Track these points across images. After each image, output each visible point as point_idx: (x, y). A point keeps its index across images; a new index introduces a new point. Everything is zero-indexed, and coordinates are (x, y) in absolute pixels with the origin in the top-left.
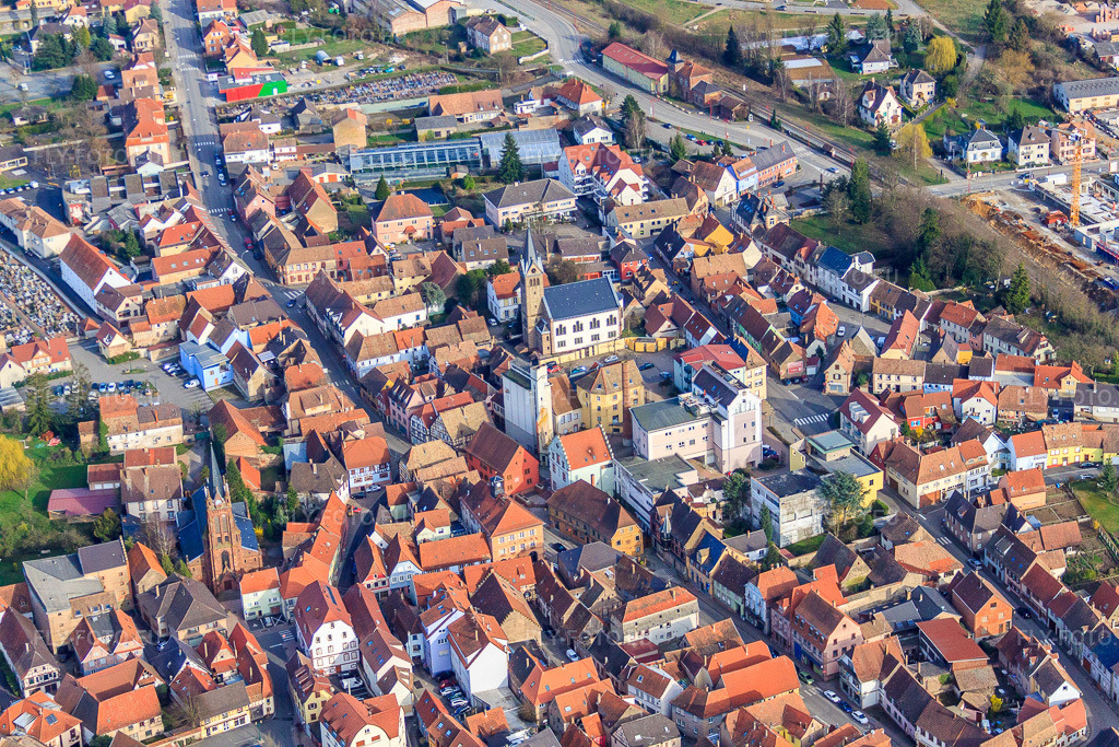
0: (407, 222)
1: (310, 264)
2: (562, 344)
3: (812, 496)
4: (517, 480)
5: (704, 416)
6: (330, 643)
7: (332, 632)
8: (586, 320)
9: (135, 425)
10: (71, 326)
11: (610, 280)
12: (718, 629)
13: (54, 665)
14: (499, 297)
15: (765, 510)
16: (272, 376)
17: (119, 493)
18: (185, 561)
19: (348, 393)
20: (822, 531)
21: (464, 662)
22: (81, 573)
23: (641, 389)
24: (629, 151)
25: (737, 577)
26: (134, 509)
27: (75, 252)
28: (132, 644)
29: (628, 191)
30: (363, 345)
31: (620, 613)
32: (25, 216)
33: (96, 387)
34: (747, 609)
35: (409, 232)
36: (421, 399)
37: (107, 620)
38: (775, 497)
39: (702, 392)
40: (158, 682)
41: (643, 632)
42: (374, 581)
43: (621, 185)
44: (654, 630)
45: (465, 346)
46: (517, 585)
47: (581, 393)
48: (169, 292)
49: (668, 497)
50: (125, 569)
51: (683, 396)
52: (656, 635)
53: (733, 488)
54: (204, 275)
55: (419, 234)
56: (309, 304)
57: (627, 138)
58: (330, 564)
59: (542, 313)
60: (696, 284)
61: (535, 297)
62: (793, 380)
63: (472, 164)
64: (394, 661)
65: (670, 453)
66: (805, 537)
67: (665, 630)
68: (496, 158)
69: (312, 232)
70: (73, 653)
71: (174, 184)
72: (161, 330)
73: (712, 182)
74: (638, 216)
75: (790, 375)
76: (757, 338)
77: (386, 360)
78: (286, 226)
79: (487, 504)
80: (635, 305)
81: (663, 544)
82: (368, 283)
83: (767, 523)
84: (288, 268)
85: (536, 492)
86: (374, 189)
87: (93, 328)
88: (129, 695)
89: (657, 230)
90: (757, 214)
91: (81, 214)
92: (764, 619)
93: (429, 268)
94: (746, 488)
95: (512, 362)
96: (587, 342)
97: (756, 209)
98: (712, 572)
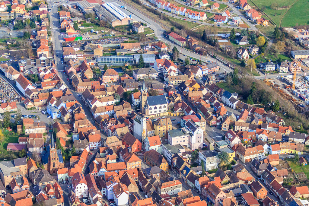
0: (112, 77)
1: (84, 87)
2: (151, 112)
3: (215, 158)
4: (135, 148)
5: (188, 134)
6: (81, 189)
7: (81, 186)
8: (158, 106)
9: (33, 127)
10: (18, 99)
11: (165, 96)
12: (187, 192)
13: (5, 190)
14: (135, 99)
15: (202, 161)
16: (71, 116)
17: (26, 145)
18: (43, 165)
19: (91, 122)
20: (217, 167)
21: (116, 196)
22: (14, 166)
23: (171, 126)
24: (174, 62)
25: (193, 178)
26: (30, 149)
27: (20, 79)
28: (27, 186)
29: (172, 72)
30: (97, 109)
31: (160, 186)
32: (8, 68)
33: (23, 116)
34: (195, 187)
35: (112, 79)
36: (111, 125)
37: (20, 179)
38: (205, 157)
39: (187, 128)
40: (33, 197)
41: (166, 192)
42: (94, 173)
43: (171, 71)
44: (169, 191)
45: (124, 111)
46: (133, 177)
47: (155, 126)
48: (45, 91)
49: (176, 155)
50: (26, 165)
51: (182, 128)
52: (170, 192)
53: (194, 154)
54: (55, 88)
55: (115, 80)
56: (83, 97)
57: (173, 58)
58: (82, 168)
59: (146, 104)
60: (189, 99)
61: (144, 99)
62: (213, 126)
63: (131, 62)
64: (98, 195)
65: (178, 144)
66: (213, 169)
67: (172, 192)
68: (137, 61)
69: (86, 78)
70: (10, 187)
71: (49, 62)
72: (42, 102)
73: (195, 71)
74: (175, 79)
75: (212, 125)
76: (204, 114)
77: (102, 114)
78: (79, 76)
79: (127, 154)
80: (172, 103)
81: (174, 168)
82: (99, 93)
83: (203, 164)
84: (78, 87)
85: (140, 152)
86: (103, 67)
87: (24, 100)
88: (24, 200)
89: (180, 83)
90: (207, 81)
91: (23, 69)
92: (200, 190)
93: (116, 89)
94: (198, 154)
95: (137, 116)
96: (158, 112)
97: (207, 79)
98: (187, 176)
